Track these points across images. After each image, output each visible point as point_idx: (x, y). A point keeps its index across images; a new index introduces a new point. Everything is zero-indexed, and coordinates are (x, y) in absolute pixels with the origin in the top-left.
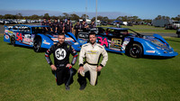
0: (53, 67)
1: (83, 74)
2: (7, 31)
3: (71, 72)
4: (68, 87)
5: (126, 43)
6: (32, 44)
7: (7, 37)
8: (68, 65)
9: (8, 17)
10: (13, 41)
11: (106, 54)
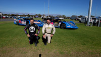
0: (28, 35)
5: (60, 24)
6: (25, 24)
9: (13, 15)
10: (18, 24)
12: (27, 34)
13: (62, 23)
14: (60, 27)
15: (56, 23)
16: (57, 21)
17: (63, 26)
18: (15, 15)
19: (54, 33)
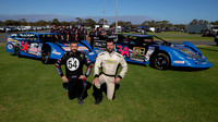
0: (65, 79)
1: (98, 86)
2: (10, 40)
3: (85, 84)
4: (81, 102)
5: (150, 52)
6: (39, 54)
7: (10, 47)
8: (82, 77)
9: (10, 23)
11: (125, 65)
12: (62, 75)
13: (157, 50)
14: (152, 64)
15: (137, 51)
16: (140, 42)
17: (161, 61)
18: (17, 24)
19: (122, 74)
